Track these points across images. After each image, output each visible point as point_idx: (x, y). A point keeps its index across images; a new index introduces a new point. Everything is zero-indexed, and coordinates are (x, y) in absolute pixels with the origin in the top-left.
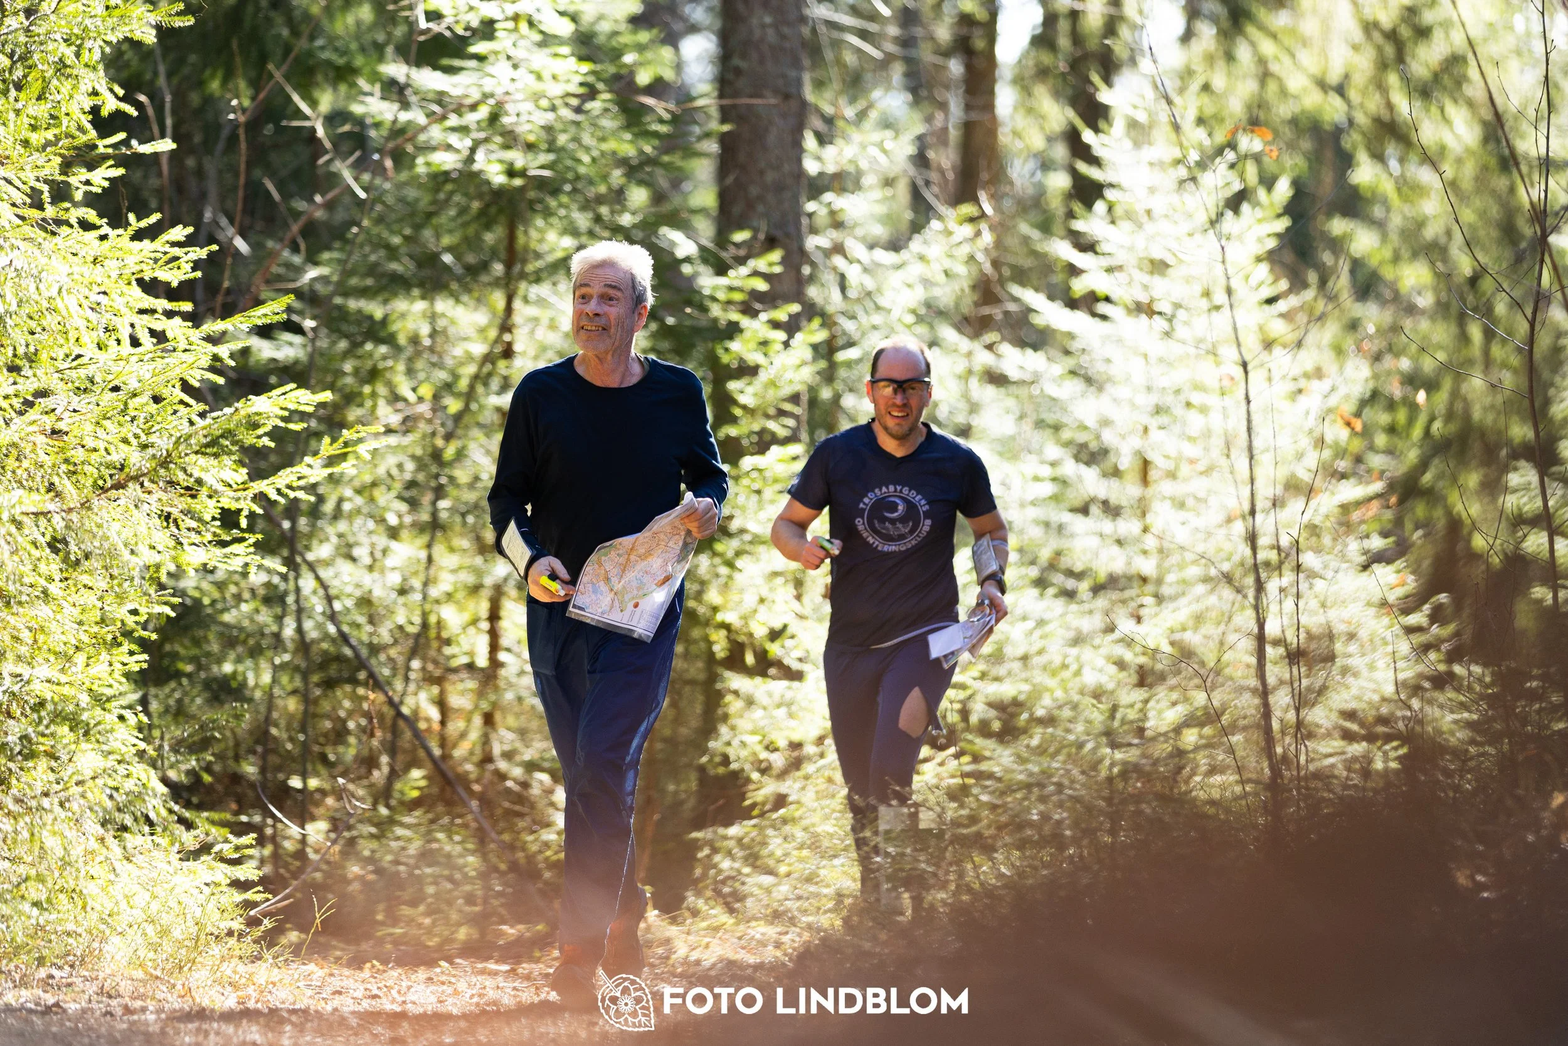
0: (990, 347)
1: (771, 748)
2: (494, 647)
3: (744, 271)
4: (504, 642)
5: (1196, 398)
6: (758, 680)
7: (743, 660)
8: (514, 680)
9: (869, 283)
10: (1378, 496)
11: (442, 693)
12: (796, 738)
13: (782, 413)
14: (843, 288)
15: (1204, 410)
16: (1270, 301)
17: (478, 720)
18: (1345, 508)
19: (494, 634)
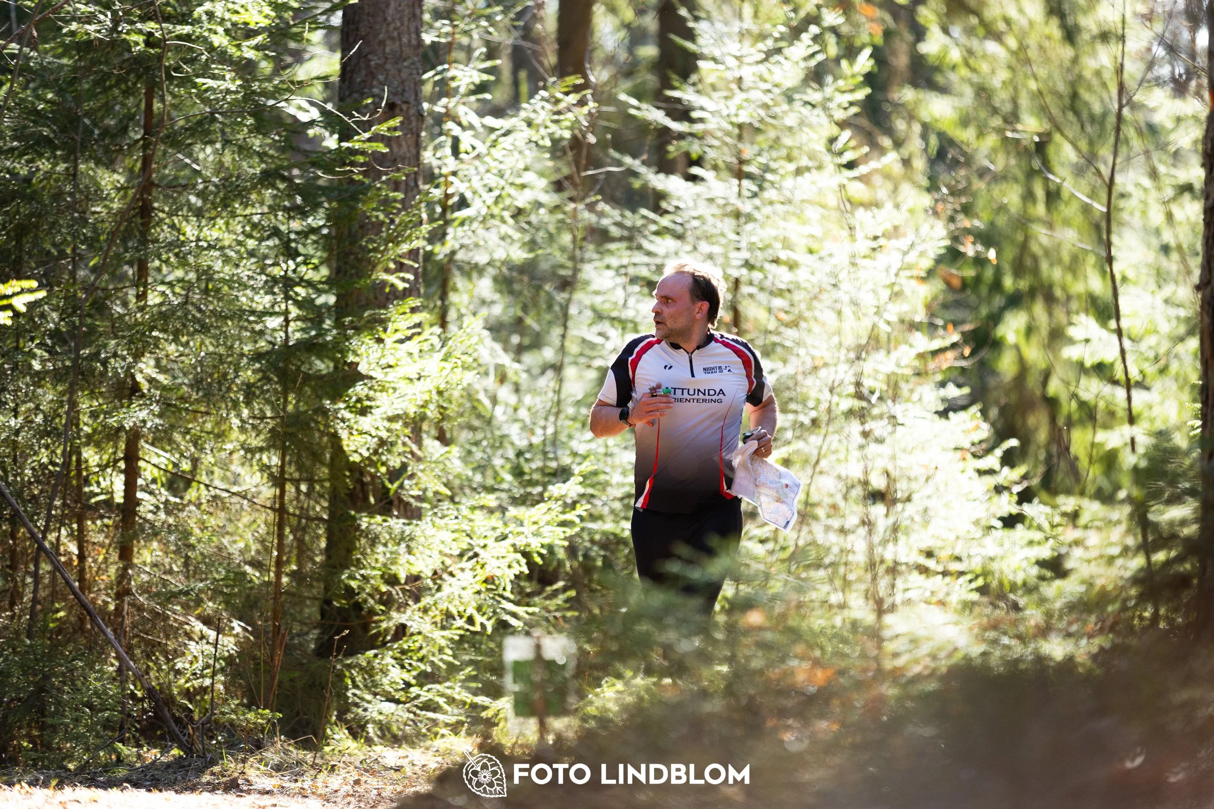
0: (591, 207)
1: (392, 580)
2: (130, 487)
3: (367, 135)
4: (140, 482)
5: (783, 255)
6: (379, 519)
7: (366, 499)
8: (150, 516)
9: (481, 148)
10: (954, 346)
11: (81, 529)
12: (415, 571)
13: (401, 267)
14: (456, 151)
15: (792, 266)
16: (851, 165)
17: (114, 556)
18: (921, 356)
19: (131, 474)
